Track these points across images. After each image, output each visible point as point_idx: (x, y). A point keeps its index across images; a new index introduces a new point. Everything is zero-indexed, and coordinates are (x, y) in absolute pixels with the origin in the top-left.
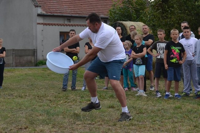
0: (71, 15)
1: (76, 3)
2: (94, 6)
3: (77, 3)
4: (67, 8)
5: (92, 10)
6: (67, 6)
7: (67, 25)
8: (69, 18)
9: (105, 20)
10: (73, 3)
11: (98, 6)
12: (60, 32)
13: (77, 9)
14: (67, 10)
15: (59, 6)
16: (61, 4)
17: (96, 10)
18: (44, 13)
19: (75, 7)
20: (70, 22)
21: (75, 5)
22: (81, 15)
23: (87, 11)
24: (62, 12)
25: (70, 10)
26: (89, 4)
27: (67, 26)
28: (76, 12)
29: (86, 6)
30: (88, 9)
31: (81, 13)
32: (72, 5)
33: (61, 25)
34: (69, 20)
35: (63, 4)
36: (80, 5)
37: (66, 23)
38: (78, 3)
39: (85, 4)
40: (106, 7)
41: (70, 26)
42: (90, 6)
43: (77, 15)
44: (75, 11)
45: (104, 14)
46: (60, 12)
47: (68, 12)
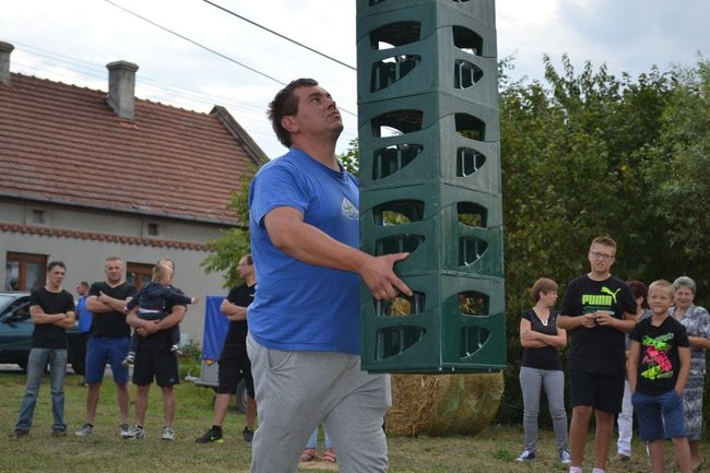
0: (47, 199)
1: (58, 160)
2: (118, 175)
3: (63, 160)
4: (33, 175)
5: (113, 186)
6: (33, 168)
7: (31, 231)
8: (40, 207)
9: (154, 222)
10: (50, 158)
11: (129, 176)
12: (9, 253)
13: (65, 179)
14: (35, 181)
15: (8, 165)
16: (13, 159)
17: (124, 187)
19: (58, 172)
20: (41, 222)
21: (59, 166)
22: (79, 202)
23: (98, 189)
24: (19, 186)
25: (43, 182)
26: (101, 166)
27: (32, 233)
28: (62, 191)
29: (93, 171)
30: (99, 184)
31: (80, 193)
32: (48, 164)
33: (12, 229)
34: (41, 213)
35: (19, 160)
36: (74, 168)
37: (30, 222)
38: (67, 161)
39: (88, 164)
40: (154, 180)
41: (41, 234)
42: (105, 173)
43: (67, 200)
44: (60, 184)
45: (150, 203)
46: (13, 184)
47: (39, 188)
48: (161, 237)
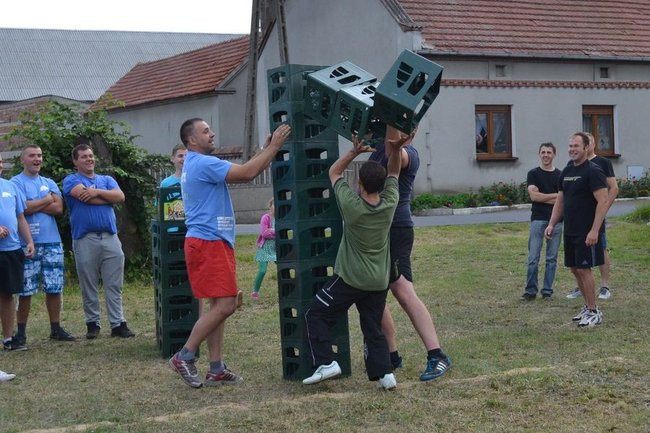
0: (506, 55)
1: (514, 16)
2: (569, 25)
3: (518, 16)
4: (493, 33)
5: (565, 35)
6: (493, 27)
7: (495, 85)
8: (501, 62)
9: (606, 66)
10: (506, 15)
11: (578, 25)
12: (476, 106)
13: (521, 34)
14: (494, 39)
15: (470, 26)
16: (474, 20)
17: (576, 36)
18: (430, 47)
19: (515, 28)
20: (504, 76)
21: (515, 22)
22: (535, 54)
23: (552, 40)
24: (481, 44)
25: (502, 39)
26: (553, 18)
27: (496, 86)
28: (519, 45)
29: (546, 24)
30: (552, 35)
31: (535, 46)
32: (506, 22)
33: (479, 85)
34: (502, 67)
35: (479, 20)
36: (528, 22)
37: (494, 77)
38: (522, 16)
39: (541, 17)
40: (602, 26)
41: (504, 87)
42: (556, 24)
43: (525, 54)
44: (517, 39)
45: (600, 48)
46: (475, 44)
47: (499, 45)
48: (612, 79)
